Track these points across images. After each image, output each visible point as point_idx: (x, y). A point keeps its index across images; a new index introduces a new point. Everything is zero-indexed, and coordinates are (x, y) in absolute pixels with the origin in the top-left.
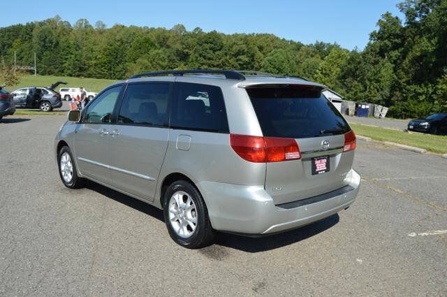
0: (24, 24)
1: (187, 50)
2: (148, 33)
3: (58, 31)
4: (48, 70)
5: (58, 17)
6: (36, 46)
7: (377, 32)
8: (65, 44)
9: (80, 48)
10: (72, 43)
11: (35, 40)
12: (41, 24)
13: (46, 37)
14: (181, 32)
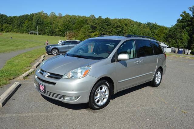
0: (29, 14)
1: (95, 25)
2: (79, 18)
3: (43, 17)
5: (43, 11)
8: (46, 22)
9: (52, 24)
10: (49, 22)
11: (34, 20)
12: (36, 14)
13: (38, 20)
14: (93, 18)
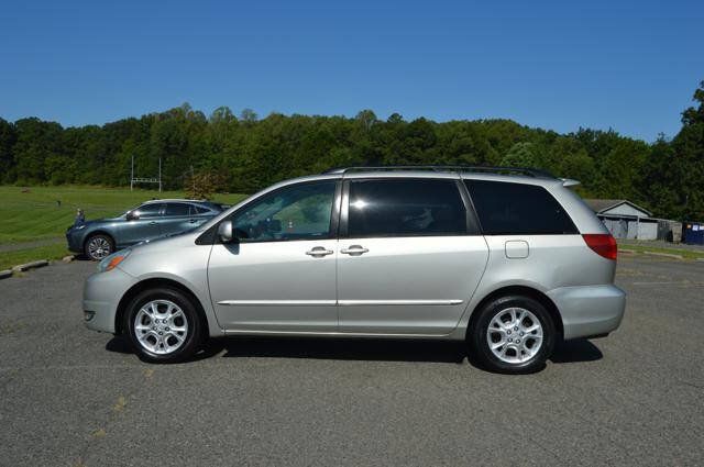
0: (139, 118)
1: (378, 149)
2: (320, 124)
3: (188, 126)
4: (173, 183)
5: (186, 105)
6: (156, 149)
7: (697, 109)
8: (198, 145)
9: (219, 151)
10: (207, 142)
11: (154, 139)
12: (163, 116)
13: (170, 136)
14: (369, 121)
